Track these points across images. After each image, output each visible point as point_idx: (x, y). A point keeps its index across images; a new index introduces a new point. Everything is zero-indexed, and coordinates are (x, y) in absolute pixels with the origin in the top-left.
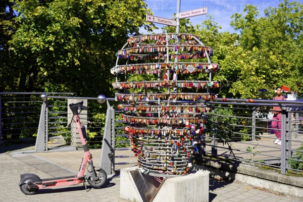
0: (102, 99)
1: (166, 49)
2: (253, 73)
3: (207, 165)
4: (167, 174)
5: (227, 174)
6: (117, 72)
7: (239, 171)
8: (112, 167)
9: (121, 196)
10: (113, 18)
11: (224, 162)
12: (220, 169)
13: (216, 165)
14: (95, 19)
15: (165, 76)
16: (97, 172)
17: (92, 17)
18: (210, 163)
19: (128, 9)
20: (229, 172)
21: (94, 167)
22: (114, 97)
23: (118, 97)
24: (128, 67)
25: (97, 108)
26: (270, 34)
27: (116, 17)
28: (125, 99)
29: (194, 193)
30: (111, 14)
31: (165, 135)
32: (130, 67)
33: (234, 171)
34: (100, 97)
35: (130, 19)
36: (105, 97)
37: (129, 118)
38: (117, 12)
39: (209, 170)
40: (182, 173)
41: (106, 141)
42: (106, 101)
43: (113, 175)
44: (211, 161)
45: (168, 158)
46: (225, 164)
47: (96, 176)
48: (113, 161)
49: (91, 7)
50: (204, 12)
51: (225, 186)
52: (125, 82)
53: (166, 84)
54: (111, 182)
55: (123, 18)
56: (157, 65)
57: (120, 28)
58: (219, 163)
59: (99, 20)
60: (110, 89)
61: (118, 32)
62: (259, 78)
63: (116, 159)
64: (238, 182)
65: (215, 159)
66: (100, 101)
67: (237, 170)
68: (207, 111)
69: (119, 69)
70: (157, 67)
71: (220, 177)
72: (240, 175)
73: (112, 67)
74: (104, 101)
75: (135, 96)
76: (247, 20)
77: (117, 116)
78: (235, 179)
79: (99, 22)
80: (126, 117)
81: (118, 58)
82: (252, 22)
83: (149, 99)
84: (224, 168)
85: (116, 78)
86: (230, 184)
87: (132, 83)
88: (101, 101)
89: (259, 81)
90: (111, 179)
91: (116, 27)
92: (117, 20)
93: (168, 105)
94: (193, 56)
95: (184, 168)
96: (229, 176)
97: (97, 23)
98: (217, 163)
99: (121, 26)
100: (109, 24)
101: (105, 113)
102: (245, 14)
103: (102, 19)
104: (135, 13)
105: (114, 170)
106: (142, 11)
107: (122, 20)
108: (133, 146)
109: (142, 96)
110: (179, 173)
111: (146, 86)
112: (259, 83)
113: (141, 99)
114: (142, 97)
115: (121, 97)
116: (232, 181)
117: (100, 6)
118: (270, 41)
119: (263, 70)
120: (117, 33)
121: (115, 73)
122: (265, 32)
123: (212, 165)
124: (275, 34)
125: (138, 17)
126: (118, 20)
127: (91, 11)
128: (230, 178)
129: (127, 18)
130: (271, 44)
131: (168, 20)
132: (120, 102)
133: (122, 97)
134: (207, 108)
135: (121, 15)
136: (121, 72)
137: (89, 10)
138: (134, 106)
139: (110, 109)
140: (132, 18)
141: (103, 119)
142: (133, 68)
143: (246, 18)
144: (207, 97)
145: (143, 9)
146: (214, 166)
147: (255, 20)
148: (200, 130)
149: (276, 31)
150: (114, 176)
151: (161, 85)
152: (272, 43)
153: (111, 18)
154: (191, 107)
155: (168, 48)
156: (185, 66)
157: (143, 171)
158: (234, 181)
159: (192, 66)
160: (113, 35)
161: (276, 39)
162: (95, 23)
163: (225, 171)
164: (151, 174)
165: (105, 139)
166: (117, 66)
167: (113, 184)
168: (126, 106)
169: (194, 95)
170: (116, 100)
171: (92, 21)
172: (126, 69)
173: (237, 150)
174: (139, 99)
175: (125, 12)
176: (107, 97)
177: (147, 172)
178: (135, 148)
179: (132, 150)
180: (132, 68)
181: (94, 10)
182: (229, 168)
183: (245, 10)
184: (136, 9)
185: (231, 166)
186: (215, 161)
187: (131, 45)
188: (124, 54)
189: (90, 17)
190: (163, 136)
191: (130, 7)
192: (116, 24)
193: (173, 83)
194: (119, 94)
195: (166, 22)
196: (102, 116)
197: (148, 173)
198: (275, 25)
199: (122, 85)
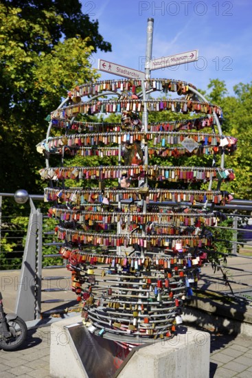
0: (22, 197)
1: (142, 107)
2: (236, 163)
3: (192, 307)
4: (138, 337)
5: (226, 323)
6: (48, 149)
7: (248, 319)
8: (37, 308)
9: (51, 372)
10: (44, 80)
11: (219, 302)
12: (214, 314)
13: (207, 307)
14: (16, 79)
15: (134, 158)
16: (10, 324)
17: (13, 76)
18: (197, 304)
19: (64, 68)
20: (229, 319)
21: (5, 315)
22: (43, 194)
23: (49, 195)
24: (69, 140)
25: (18, 209)
26: (241, 116)
27: (47, 78)
28: (62, 200)
29: (186, 372)
30: (39, 74)
31: (136, 267)
32: (73, 140)
33: (239, 319)
34: (20, 194)
35: (66, 82)
36: (27, 194)
37: (68, 233)
38: (49, 71)
39: (195, 315)
40: (165, 335)
41: (27, 265)
42: (28, 201)
43: (38, 320)
44: (199, 301)
45: (140, 308)
46: (223, 305)
47: (9, 330)
48: (38, 297)
49: (11, 62)
50: (194, 58)
51: (226, 346)
52: (63, 168)
53: (142, 172)
54: (34, 336)
55: (57, 80)
56: (125, 136)
57: (53, 93)
58: (213, 304)
59: (23, 82)
60: (37, 182)
61: (50, 99)
62: (244, 170)
63: (43, 294)
64: (245, 337)
65: (205, 297)
66: (19, 201)
67: (244, 318)
68: (214, 224)
69: (52, 144)
70: (125, 140)
71: (213, 327)
72: (248, 325)
73: (40, 141)
74: (26, 201)
75: (81, 194)
76: (211, 99)
77: (45, 220)
78: (239, 332)
79: (23, 86)
80: (63, 232)
81: (51, 123)
82: (218, 101)
83: (109, 199)
84: (221, 313)
85: (47, 161)
86: (233, 342)
87: (76, 169)
88: (20, 199)
89: (244, 174)
90: (34, 330)
91: (48, 93)
92: (49, 83)
93: (144, 213)
94: (181, 126)
95: (169, 325)
96: (229, 325)
97: (20, 87)
98: (208, 303)
99: (54, 91)
100: (37, 88)
101: (28, 216)
102: (210, 91)
103: (27, 82)
104: (74, 73)
105: (39, 312)
106: (85, 72)
107: (56, 83)
108: (74, 284)
109: (95, 194)
110: (159, 336)
111: (104, 175)
112: (243, 177)
113: (93, 199)
114: (96, 197)
115: (55, 196)
116: (234, 335)
117: (25, 63)
118: (241, 125)
119: (247, 159)
120: (49, 102)
121: (44, 151)
122: (234, 114)
123: (199, 307)
124: (247, 117)
125: (79, 80)
126: (51, 83)
127: (12, 68)
128: (231, 331)
129: (63, 80)
130: (242, 129)
131: (132, 71)
132: (53, 203)
133: (58, 195)
134: (214, 218)
135: (54, 76)
136: (55, 148)
137: (8, 66)
138: (79, 212)
139: (35, 212)
140: (70, 80)
141: (25, 225)
142: (80, 141)
143: (211, 96)
144: (217, 198)
145: (87, 69)
146: (203, 309)
147: (222, 98)
148: (201, 259)
149: (248, 113)
150: (39, 324)
151: (132, 174)
152: (244, 128)
153: (40, 80)
154: (188, 217)
155: (145, 105)
156: (179, 139)
157: (92, 329)
158: (239, 335)
159: (191, 138)
160: (43, 104)
161: (248, 123)
162: (16, 86)
163: (223, 317)
164: (107, 336)
165: (26, 263)
166: (48, 138)
167: (38, 341)
168: (63, 212)
169: (193, 194)
170: (46, 200)
171: (13, 82)
172: (65, 144)
173: (243, 284)
174: (89, 200)
175: (60, 71)
176: (30, 193)
177: (101, 332)
178: (78, 288)
179: (73, 290)
180: (76, 141)
181: (16, 67)
182: (231, 314)
183: (210, 86)
184: (76, 69)
185: (233, 311)
186: (205, 301)
187: (74, 100)
188: (61, 117)
189: (10, 76)
190: (133, 268)
191: (68, 65)
192: (48, 88)
193: (155, 171)
194: (51, 189)
195: (128, 74)
196: (24, 220)
197: (103, 333)
198: (248, 106)
199: (57, 173)
